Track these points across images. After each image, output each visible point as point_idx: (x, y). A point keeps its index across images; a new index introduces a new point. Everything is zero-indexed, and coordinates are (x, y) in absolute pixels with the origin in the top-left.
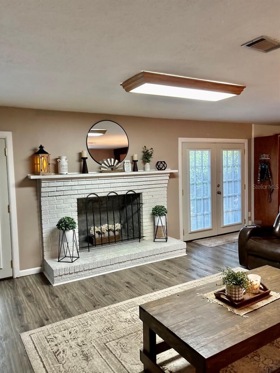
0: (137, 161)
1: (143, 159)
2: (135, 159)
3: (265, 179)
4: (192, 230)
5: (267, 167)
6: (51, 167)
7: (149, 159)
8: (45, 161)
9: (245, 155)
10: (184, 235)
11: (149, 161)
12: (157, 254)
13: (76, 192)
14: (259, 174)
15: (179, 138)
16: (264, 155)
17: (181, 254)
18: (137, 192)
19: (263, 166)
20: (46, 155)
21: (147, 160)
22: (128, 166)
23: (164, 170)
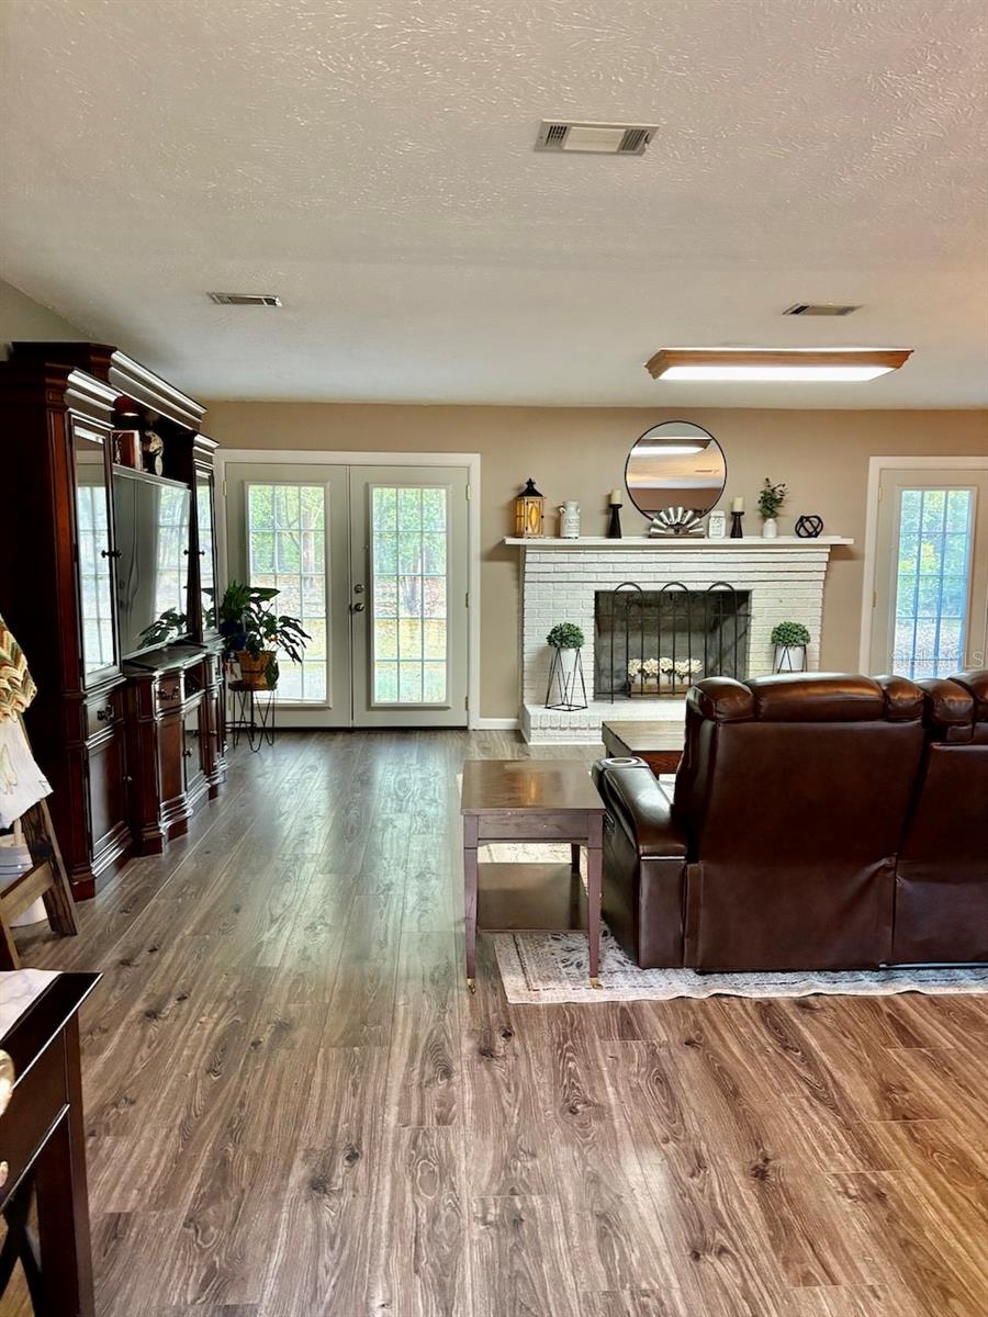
0: (743, 513)
1: (759, 510)
2: (738, 509)
6: (548, 524)
7: (776, 510)
8: (534, 510)
11: (774, 515)
13: (593, 577)
15: (872, 458)
18: (737, 587)
20: (538, 499)
21: (769, 512)
22: (718, 525)
23: (816, 536)
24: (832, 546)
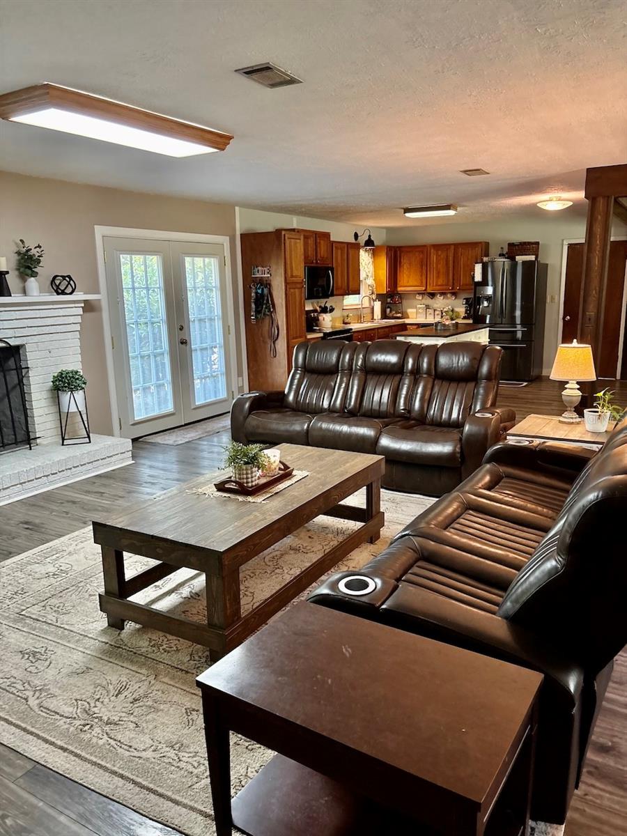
0: (7, 273)
1: (18, 270)
3: (264, 314)
4: (137, 418)
5: (266, 291)
7: (35, 270)
9: (226, 267)
10: (121, 429)
11: (34, 275)
12: (74, 467)
14: (253, 306)
15: (96, 227)
16: (260, 268)
17: (122, 463)
18: (13, 342)
19: (259, 289)
21: (29, 272)
23: (71, 294)
24: (85, 302)
